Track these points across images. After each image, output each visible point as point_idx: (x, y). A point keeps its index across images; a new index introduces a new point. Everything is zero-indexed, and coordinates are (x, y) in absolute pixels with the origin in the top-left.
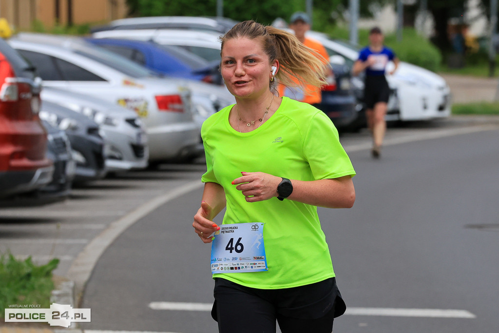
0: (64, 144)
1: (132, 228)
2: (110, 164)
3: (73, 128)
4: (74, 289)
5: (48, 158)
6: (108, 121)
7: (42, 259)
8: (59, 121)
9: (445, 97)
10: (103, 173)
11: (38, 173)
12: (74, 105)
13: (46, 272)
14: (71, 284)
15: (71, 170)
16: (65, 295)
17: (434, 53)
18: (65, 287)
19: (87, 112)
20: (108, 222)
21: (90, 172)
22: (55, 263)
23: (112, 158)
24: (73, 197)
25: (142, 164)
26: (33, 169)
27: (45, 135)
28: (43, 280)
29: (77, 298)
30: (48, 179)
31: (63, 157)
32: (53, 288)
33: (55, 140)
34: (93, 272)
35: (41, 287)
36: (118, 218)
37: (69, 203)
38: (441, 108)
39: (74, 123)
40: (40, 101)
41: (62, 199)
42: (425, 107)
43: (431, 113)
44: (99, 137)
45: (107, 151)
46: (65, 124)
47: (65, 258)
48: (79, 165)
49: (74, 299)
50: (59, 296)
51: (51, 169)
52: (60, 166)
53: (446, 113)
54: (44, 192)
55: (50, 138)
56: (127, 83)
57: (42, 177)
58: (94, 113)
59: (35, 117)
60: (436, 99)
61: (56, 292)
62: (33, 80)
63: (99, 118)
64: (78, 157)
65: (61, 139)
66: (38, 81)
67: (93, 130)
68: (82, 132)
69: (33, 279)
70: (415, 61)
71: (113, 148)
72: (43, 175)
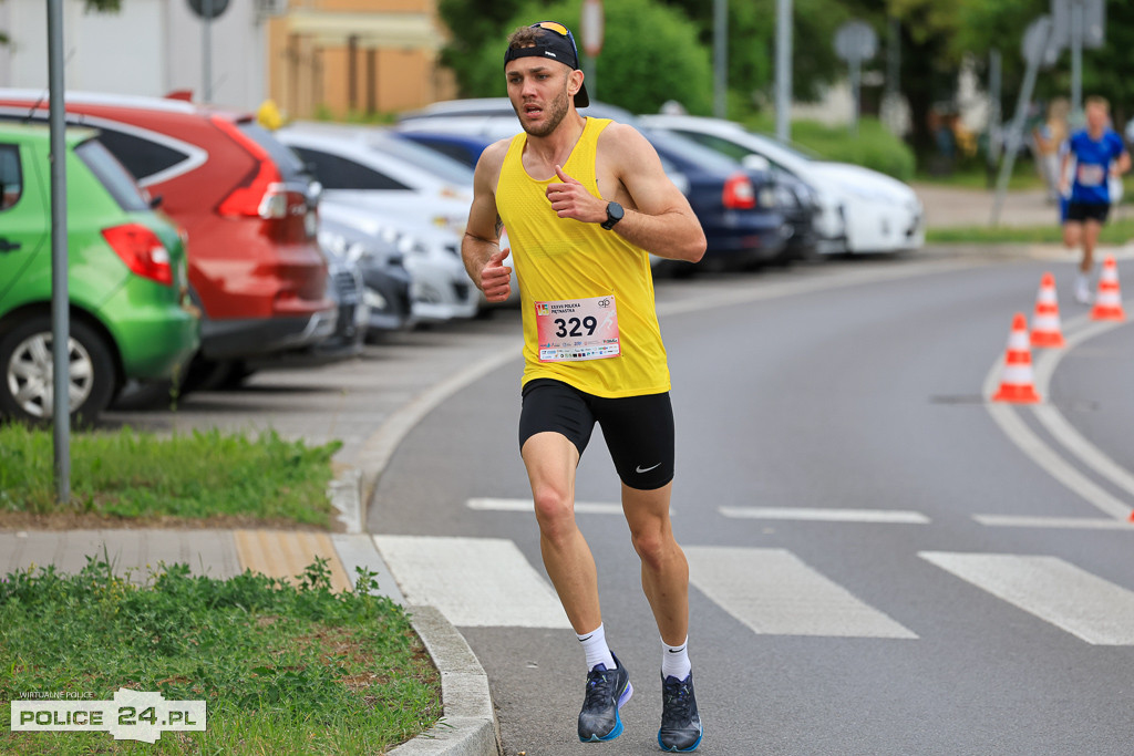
0: (352, 281)
1: (451, 399)
2: (421, 310)
3: (366, 259)
4: (361, 481)
5: (330, 299)
6: (419, 249)
7: (318, 440)
8: (347, 247)
9: (917, 219)
10: (410, 323)
11: (315, 320)
12: (369, 225)
13: (323, 457)
14: (357, 473)
15: (362, 317)
16: (348, 487)
17: (905, 155)
18: (349, 477)
19: (389, 236)
20: (415, 392)
21: (390, 321)
22: (338, 445)
23: (424, 300)
24: (364, 357)
25: (467, 309)
26: (306, 315)
27: (324, 266)
28: (316, 467)
29: (366, 495)
30: (329, 329)
31: (351, 298)
32: (330, 477)
33: (341, 275)
34: (391, 460)
35: (314, 475)
36: (429, 386)
37: (360, 366)
38: (909, 233)
39: (370, 250)
40: (317, 219)
41: (349, 358)
42: (886, 230)
43: (894, 241)
44: (405, 271)
45: (415, 291)
46: (356, 252)
47: (351, 440)
48: (374, 311)
49: (360, 493)
50: (339, 489)
51: (333, 315)
52: (347, 311)
53: (918, 241)
54: (324, 348)
55: (333, 270)
56: (447, 194)
57: (320, 326)
58: (399, 237)
59: (311, 240)
60: (901, 219)
61: (334, 484)
62: (308, 185)
63: (405, 245)
64: (373, 299)
65: (348, 274)
66: (315, 189)
67: (396, 261)
68: (380, 264)
69: (302, 465)
70: (874, 164)
71: (426, 287)
72: (322, 323)
